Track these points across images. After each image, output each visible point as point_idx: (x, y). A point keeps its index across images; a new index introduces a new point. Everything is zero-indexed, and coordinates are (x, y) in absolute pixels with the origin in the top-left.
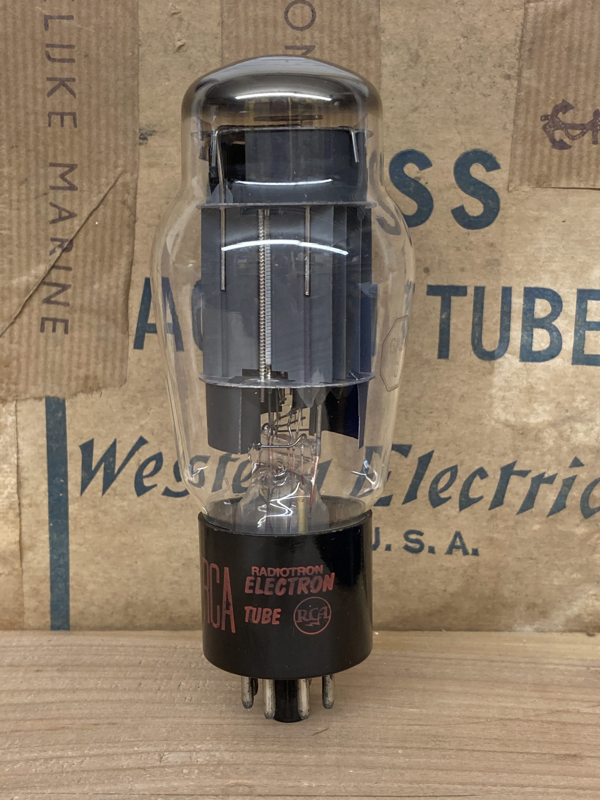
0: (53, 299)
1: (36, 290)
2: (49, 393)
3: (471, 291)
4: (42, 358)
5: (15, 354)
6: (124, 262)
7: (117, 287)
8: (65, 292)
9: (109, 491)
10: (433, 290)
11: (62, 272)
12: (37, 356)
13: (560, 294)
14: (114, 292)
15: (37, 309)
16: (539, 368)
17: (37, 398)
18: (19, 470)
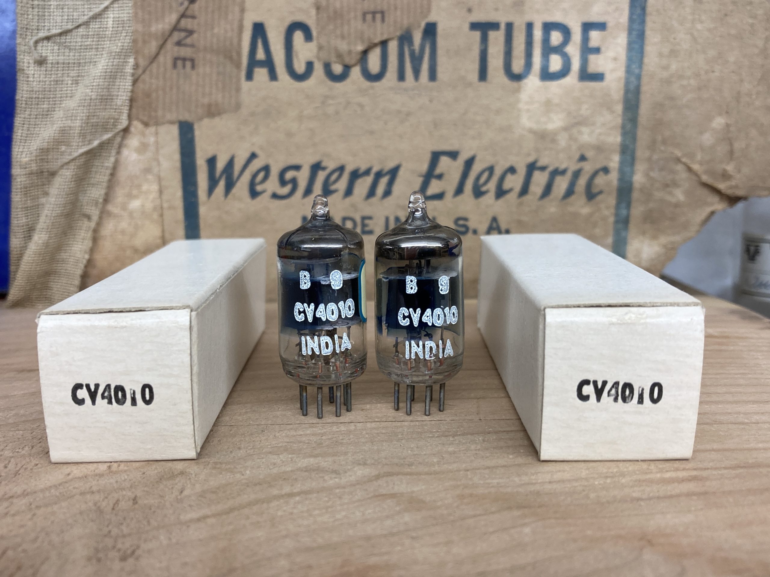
0: (183, 42)
1: (169, 36)
2: (181, 118)
3: (503, 26)
4: (175, 91)
5: (154, 86)
6: (237, 9)
7: (232, 30)
8: (191, 37)
9: (230, 196)
10: (474, 26)
11: (189, 20)
12: (171, 89)
13: (569, 27)
14: (229, 34)
15: (171, 51)
16: (554, 86)
17: (172, 123)
18: (160, 179)
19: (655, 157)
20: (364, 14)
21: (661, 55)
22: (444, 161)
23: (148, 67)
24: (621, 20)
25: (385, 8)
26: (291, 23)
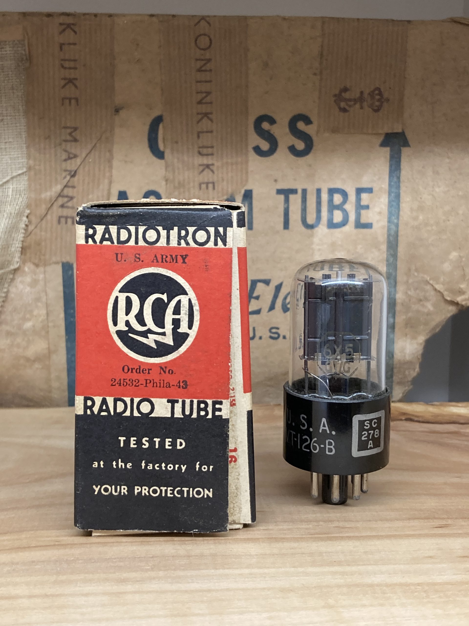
0: (66, 205)
1: (55, 201)
2: (64, 260)
3: (300, 192)
4: (59, 240)
5: (43, 237)
6: (106, 181)
7: (103, 196)
8: (72, 201)
10: (279, 192)
11: (70, 189)
12: (56, 239)
13: (347, 191)
14: (100, 199)
15: (56, 211)
16: (337, 231)
17: (57, 263)
18: (47, 306)
19: (411, 281)
20: (200, 185)
21: (412, 210)
22: (260, 286)
23: (39, 223)
24: (383, 186)
25: (215, 179)
26: (147, 190)
